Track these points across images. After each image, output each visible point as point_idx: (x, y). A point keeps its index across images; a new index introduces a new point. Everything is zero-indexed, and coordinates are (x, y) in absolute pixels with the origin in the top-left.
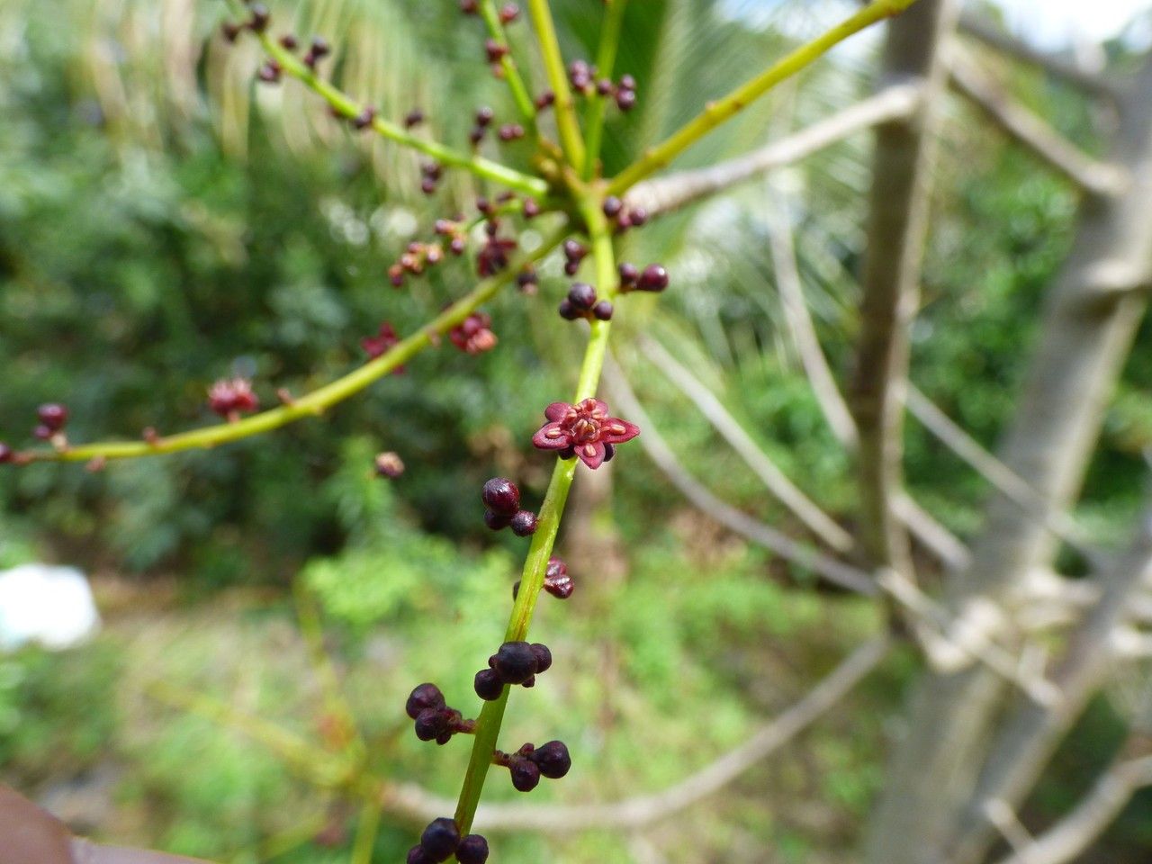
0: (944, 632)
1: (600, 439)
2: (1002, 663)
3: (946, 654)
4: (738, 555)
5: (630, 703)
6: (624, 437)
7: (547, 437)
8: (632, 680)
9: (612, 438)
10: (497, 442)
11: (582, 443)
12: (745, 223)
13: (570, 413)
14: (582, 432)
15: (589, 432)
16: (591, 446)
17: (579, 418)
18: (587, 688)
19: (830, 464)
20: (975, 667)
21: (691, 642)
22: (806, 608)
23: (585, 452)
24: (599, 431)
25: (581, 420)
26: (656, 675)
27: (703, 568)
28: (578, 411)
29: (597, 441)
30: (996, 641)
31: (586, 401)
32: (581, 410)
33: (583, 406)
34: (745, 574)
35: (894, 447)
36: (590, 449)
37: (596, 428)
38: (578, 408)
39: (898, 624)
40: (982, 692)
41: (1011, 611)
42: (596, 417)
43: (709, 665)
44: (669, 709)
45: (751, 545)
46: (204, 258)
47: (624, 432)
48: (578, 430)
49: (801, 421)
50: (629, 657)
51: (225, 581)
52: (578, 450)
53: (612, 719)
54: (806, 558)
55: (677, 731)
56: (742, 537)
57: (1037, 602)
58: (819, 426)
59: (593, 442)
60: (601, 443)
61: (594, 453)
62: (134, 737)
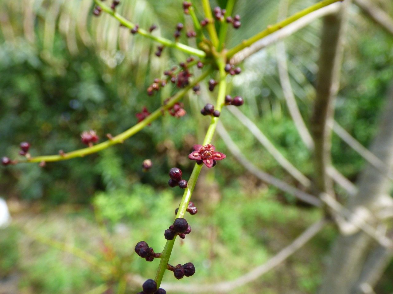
0: (347, 219)
1: (212, 158)
2: (370, 231)
3: (347, 228)
4: (264, 192)
5: (221, 250)
6: (220, 158)
7: (194, 156)
8: (222, 241)
9: (216, 158)
10: (168, 147)
11: (206, 159)
12: (269, 58)
13: (203, 148)
14: (206, 155)
15: (208, 155)
16: (209, 160)
17: (205, 150)
18: (204, 245)
19: (302, 155)
20: (359, 233)
21: (245, 226)
22: (292, 213)
23: (206, 162)
24: (212, 156)
25: (206, 151)
26: (231, 239)
27: (250, 196)
28: (205, 148)
29: (211, 159)
30: (367, 222)
31: (208, 145)
32: (206, 148)
33: (207, 146)
34: (267, 199)
35: (328, 145)
36: (208, 161)
37: (211, 154)
38: (205, 147)
39: (328, 216)
40: (361, 244)
41: (373, 212)
42: (211, 150)
43: (252, 235)
44: (237, 253)
45: (270, 186)
46: (49, 73)
47: (220, 156)
48: (205, 154)
49: (290, 139)
50: (221, 233)
51: (60, 202)
52: (204, 161)
53: (214, 256)
54: (292, 192)
55: (240, 262)
56: (266, 184)
57: (384, 208)
58: (298, 140)
59: (210, 159)
60: (212, 160)
61: (210, 163)
62: (25, 263)
